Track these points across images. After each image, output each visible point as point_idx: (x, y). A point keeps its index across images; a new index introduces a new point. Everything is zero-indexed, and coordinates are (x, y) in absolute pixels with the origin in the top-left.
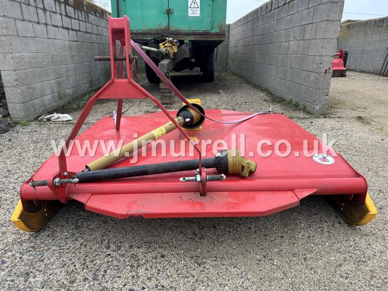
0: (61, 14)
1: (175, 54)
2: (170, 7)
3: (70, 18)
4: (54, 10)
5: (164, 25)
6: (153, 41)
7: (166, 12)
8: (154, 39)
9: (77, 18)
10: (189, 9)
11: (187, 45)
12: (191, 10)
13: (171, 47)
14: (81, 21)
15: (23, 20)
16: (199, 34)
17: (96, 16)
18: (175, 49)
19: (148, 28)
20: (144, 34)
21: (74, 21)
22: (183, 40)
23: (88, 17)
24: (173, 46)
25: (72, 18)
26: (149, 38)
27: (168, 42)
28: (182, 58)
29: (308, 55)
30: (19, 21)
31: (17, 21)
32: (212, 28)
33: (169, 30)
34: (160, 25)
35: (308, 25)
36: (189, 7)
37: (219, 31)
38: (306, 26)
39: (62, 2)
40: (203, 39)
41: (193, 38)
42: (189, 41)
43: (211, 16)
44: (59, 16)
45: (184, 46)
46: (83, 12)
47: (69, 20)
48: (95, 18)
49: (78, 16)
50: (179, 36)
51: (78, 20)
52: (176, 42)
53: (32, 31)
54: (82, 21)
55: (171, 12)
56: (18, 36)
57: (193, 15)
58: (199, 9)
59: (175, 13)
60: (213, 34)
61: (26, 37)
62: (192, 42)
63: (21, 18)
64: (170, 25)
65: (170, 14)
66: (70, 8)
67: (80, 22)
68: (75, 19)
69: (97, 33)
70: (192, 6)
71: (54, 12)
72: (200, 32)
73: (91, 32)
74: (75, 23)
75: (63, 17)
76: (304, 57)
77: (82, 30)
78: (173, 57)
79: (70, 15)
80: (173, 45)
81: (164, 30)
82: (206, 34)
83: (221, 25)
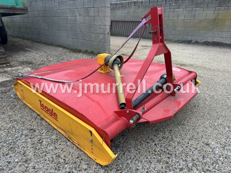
16: (7, 8)
29: (95, 25)
32: (17, 4)
35: (91, 8)
37: (23, 7)
38: (89, 8)
40: (12, 12)
41: (2, 11)
76: (92, 26)
83: (24, 3)
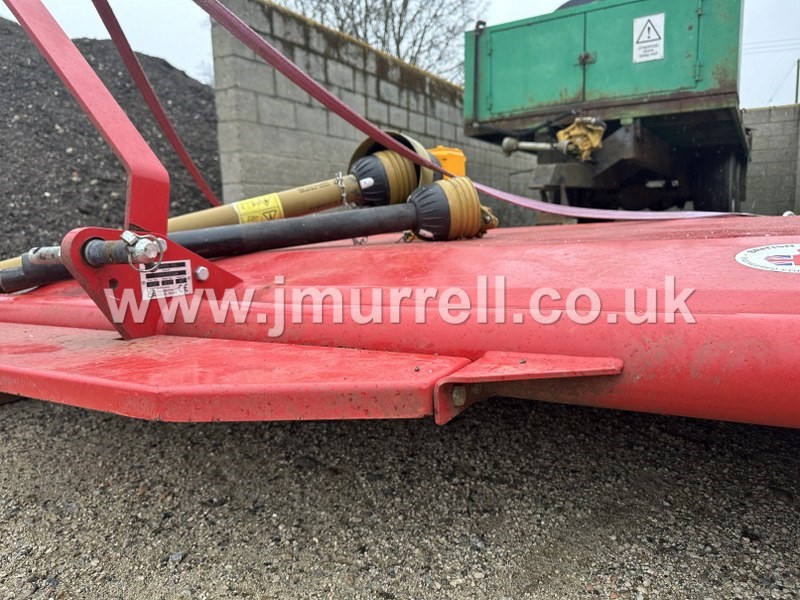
0: (366, 96)
1: (594, 152)
2: (589, 50)
3: (388, 103)
4: (350, 85)
5: (572, 90)
6: (545, 130)
7: (578, 62)
8: (548, 124)
9: (404, 104)
10: (636, 46)
11: (627, 131)
12: (640, 49)
13: (586, 136)
14: (414, 111)
15: (275, 97)
17: (455, 106)
18: (595, 141)
19: (535, 104)
20: (527, 117)
21: (394, 111)
22: (619, 121)
23: (433, 106)
24: (590, 135)
25: (393, 105)
26: (536, 125)
27: (579, 124)
28: (615, 160)
30: (266, 98)
31: (261, 98)
32: (697, 81)
33: (584, 99)
34: (564, 94)
36: (635, 40)
37: (717, 86)
39: (373, 75)
40: (673, 109)
41: (643, 112)
42: (635, 119)
43: (694, 53)
44: (360, 99)
45: (619, 134)
46: (422, 97)
47: (383, 107)
48: (452, 109)
49: (408, 102)
50: (607, 111)
51: (408, 109)
52: (596, 124)
53: (292, 117)
54: (417, 112)
55: (589, 60)
56: (259, 123)
57: (645, 59)
58: (661, 43)
59: (601, 61)
60: (701, 95)
61: (277, 127)
62: (644, 120)
63: (272, 92)
64: (587, 89)
65: (587, 66)
66: (390, 86)
67: (412, 115)
68: (399, 106)
69: (453, 138)
70: (644, 37)
71: (349, 90)
72: (665, 96)
73: (438, 135)
74: (398, 115)
75: (370, 101)
77: (415, 129)
78: (589, 159)
79: (387, 98)
80: (591, 131)
81: (572, 103)
82: (679, 97)
83: (724, 70)
